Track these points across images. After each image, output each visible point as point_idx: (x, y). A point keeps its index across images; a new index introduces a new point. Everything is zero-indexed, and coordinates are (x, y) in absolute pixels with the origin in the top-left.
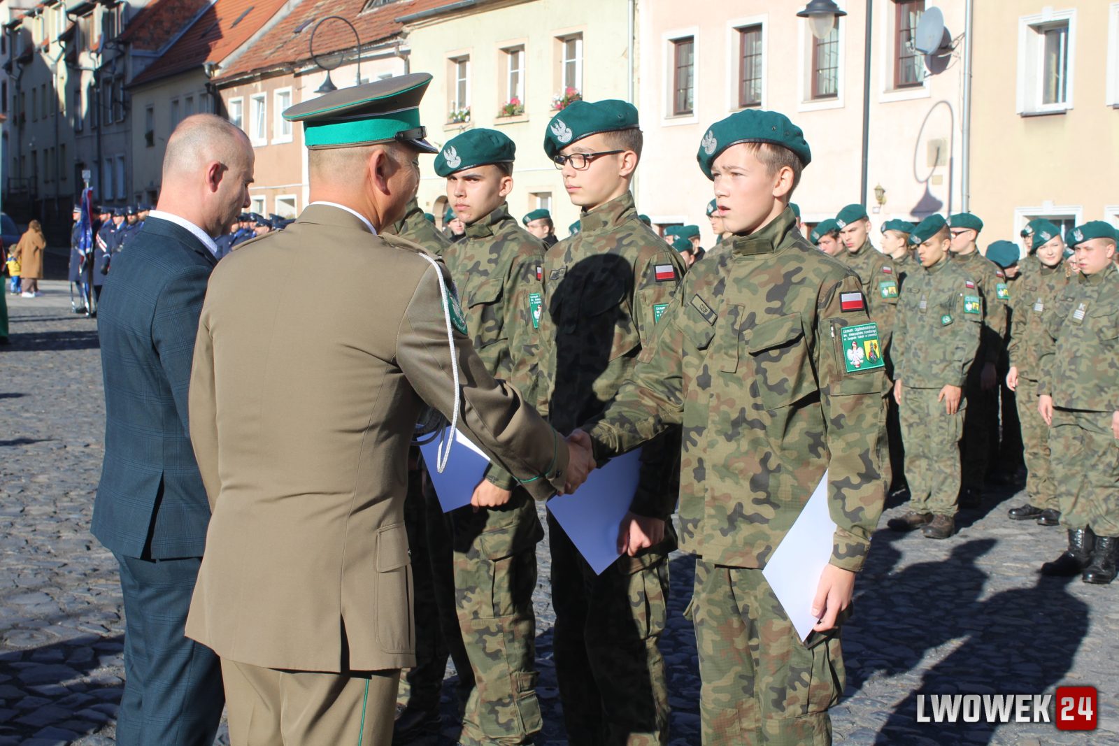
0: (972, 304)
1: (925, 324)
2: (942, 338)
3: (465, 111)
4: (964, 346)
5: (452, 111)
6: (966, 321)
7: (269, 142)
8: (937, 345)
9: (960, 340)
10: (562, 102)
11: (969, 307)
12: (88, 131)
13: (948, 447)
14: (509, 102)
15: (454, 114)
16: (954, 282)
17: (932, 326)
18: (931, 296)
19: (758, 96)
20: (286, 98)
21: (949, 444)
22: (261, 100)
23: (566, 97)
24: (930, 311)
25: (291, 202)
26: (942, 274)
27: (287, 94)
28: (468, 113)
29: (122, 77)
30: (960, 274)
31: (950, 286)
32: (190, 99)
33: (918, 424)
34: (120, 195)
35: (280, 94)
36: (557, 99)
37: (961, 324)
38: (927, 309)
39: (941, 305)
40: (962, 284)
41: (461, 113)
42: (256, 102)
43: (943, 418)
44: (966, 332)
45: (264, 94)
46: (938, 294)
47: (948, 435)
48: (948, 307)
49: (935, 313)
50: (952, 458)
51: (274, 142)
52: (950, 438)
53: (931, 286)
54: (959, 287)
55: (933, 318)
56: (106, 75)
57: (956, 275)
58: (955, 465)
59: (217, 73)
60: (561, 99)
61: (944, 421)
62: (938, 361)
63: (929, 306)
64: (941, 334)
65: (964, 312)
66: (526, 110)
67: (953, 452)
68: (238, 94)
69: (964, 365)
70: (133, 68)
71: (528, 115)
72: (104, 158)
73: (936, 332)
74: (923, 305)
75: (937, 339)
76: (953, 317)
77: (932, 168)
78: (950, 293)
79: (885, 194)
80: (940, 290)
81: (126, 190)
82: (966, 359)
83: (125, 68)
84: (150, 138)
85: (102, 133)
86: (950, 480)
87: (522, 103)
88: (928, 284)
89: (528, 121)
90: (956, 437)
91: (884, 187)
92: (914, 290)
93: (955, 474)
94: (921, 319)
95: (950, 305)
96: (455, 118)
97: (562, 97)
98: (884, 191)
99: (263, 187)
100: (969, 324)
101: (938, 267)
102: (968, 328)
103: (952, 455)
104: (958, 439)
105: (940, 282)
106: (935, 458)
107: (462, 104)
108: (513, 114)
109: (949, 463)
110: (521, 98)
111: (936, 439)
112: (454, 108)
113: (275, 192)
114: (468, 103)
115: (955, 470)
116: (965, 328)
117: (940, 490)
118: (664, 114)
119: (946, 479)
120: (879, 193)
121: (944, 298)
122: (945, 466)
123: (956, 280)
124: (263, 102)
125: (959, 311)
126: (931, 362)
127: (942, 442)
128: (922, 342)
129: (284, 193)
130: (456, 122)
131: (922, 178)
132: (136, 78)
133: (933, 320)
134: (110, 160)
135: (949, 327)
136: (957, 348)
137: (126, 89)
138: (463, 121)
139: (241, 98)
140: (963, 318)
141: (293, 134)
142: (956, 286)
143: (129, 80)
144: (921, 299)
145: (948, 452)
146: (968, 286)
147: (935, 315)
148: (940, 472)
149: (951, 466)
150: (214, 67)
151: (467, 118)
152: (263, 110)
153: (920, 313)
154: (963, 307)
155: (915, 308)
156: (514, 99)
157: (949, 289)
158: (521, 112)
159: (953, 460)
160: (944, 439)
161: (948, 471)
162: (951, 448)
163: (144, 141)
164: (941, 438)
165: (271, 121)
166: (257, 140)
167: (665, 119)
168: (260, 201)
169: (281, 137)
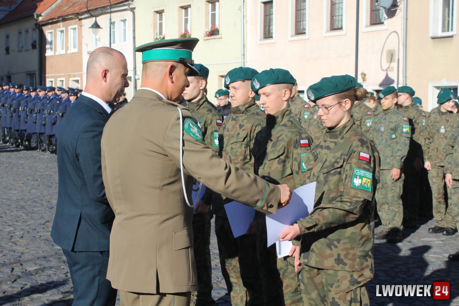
0: (406, 129)
1: (383, 138)
2: (391, 145)
3: (162, 37)
4: (402, 149)
5: (156, 37)
6: (403, 137)
7: (66, 52)
8: (389, 148)
9: (400, 146)
10: (209, 32)
11: (405, 130)
13: (396, 199)
14: (183, 32)
15: (157, 39)
16: (397, 118)
17: (386, 139)
18: (386, 125)
19: (304, 29)
20: (75, 31)
21: (397, 197)
22: (62, 32)
23: (211, 30)
24: (386, 132)
25: (77, 81)
26: (391, 114)
27: (75, 29)
30: (400, 115)
31: (396, 120)
32: (27, 31)
33: (381, 188)
35: (72, 29)
36: (207, 30)
37: (401, 138)
38: (384, 131)
39: (391, 129)
40: (401, 119)
41: (160, 38)
42: (60, 33)
43: (393, 185)
44: (403, 142)
45: (64, 29)
46: (390, 124)
47: (396, 193)
48: (394, 130)
49: (388, 133)
50: (398, 204)
51: (69, 52)
52: (397, 194)
53: (386, 120)
54: (400, 120)
55: (387, 135)
57: (398, 115)
58: (400, 207)
59: (40, 19)
60: (209, 31)
61: (394, 186)
62: (389, 156)
63: (385, 130)
64: (391, 143)
65: (402, 132)
67: (398, 201)
68: (51, 29)
69: (402, 158)
73: (389, 142)
74: (382, 129)
75: (389, 145)
76: (397, 135)
77: (389, 63)
78: (396, 123)
79: (366, 76)
80: (391, 122)
82: (403, 155)
84: (7, 50)
86: (398, 214)
87: (190, 33)
88: (385, 119)
90: (400, 194)
91: (365, 73)
92: (378, 123)
93: (400, 211)
94: (381, 136)
95: (395, 129)
97: (210, 30)
98: (365, 75)
99: (64, 74)
100: (404, 138)
101: (390, 111)
102: (404, 140)
103: (398, 202)
104: (401, 195)
105: (391, 118)
106: (390, 204)
107: (161, 33)
109: (397, 206)
110: (189, 31)
111: (390, 195)
112: (157, 35)
113: (70, 76)
114: (164, 33)
115: (400, 209)
116: (402, 140)
117: (394, 219)
118: (259, 38)
119: (396, 214)
120: (363, 76)
121: (392, 126)
122: (395, 208)
123: (398, 117)
124: (63, 33)
125: (399, 132)
126: (386, 157)
127: (393, 196)
128: (382, 147)
129: (74, 77)
131: (384, 68)
132: (1, 21)
133: (387, 136)
135: (395, 140)
136: (398, 150)
139: (52, 31)
140: (402, 135)
141: (78, 48)
142: (398, 120)
144: (381, 126)
145: (396, 201)
146: (404, 120)
147: (388, 134)
148: (393, 211)
149: (398, 207)
150: (39, 16)
152: (63, 36)
153: (380, 133)
154: (402, 130)
155: (378, 131)
156: (186, 31)
157: (395, 122)
159: (399, 205)
160: (394, 195)
161: (396, 210)
162: (397, 199)
163: (5, 52)
164: (393, 194)
165: (67, 42)
166: (60, 51)
167: (260, 40)
168: (62, 81)
169: (73, 50)
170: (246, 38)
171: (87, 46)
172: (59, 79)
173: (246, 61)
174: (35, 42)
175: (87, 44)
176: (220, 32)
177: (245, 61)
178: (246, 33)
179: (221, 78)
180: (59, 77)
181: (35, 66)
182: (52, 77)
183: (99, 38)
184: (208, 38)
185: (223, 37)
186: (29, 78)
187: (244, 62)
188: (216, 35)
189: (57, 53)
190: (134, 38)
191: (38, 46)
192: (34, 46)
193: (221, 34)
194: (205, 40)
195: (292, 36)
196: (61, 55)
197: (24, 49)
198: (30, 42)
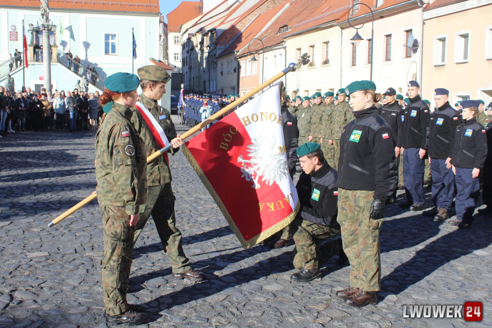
7: (251, 74)
10: (323, 62)
12: (207, 72)
23: (325, 61)
29: (215, 55)
32: (232, 61)
34: (215, 90)
36: (322, 60)
42: (248, 62)
51: (253, 74)
56: (211, 54)
59: (238, 54)
68: (243, 60)
70: (219, 52)
72: (211, 79)
83: (216, 52)
84: (222, 73)
89: (315, 68)
108: (312, 66)
118: (349, 66)
132: (219, 55)
137: (216, 58)
139: (245, 61)
141: (258, 72)
143: (217, 56)
150: (238, 52)
151: (300, 67)
156: (313, 61)
163: (220, 74)
165: (252, 68)
166: (248, 74)
169: (255, 73)
170: (343, 65)
174: (236, 68)
176: (330, 62)
178: (343, 63)
180: (248, 90)
181: (235, 84)
182: (244, 90)
184: (323, 65)
185: (331, 65)
186: (232, 90)
187: (341, 81)
188: (328, 63)
192: (235, 71)
194: (322, 67)
196: (249, 76)
197: (230, 72)
198: (233, 68)
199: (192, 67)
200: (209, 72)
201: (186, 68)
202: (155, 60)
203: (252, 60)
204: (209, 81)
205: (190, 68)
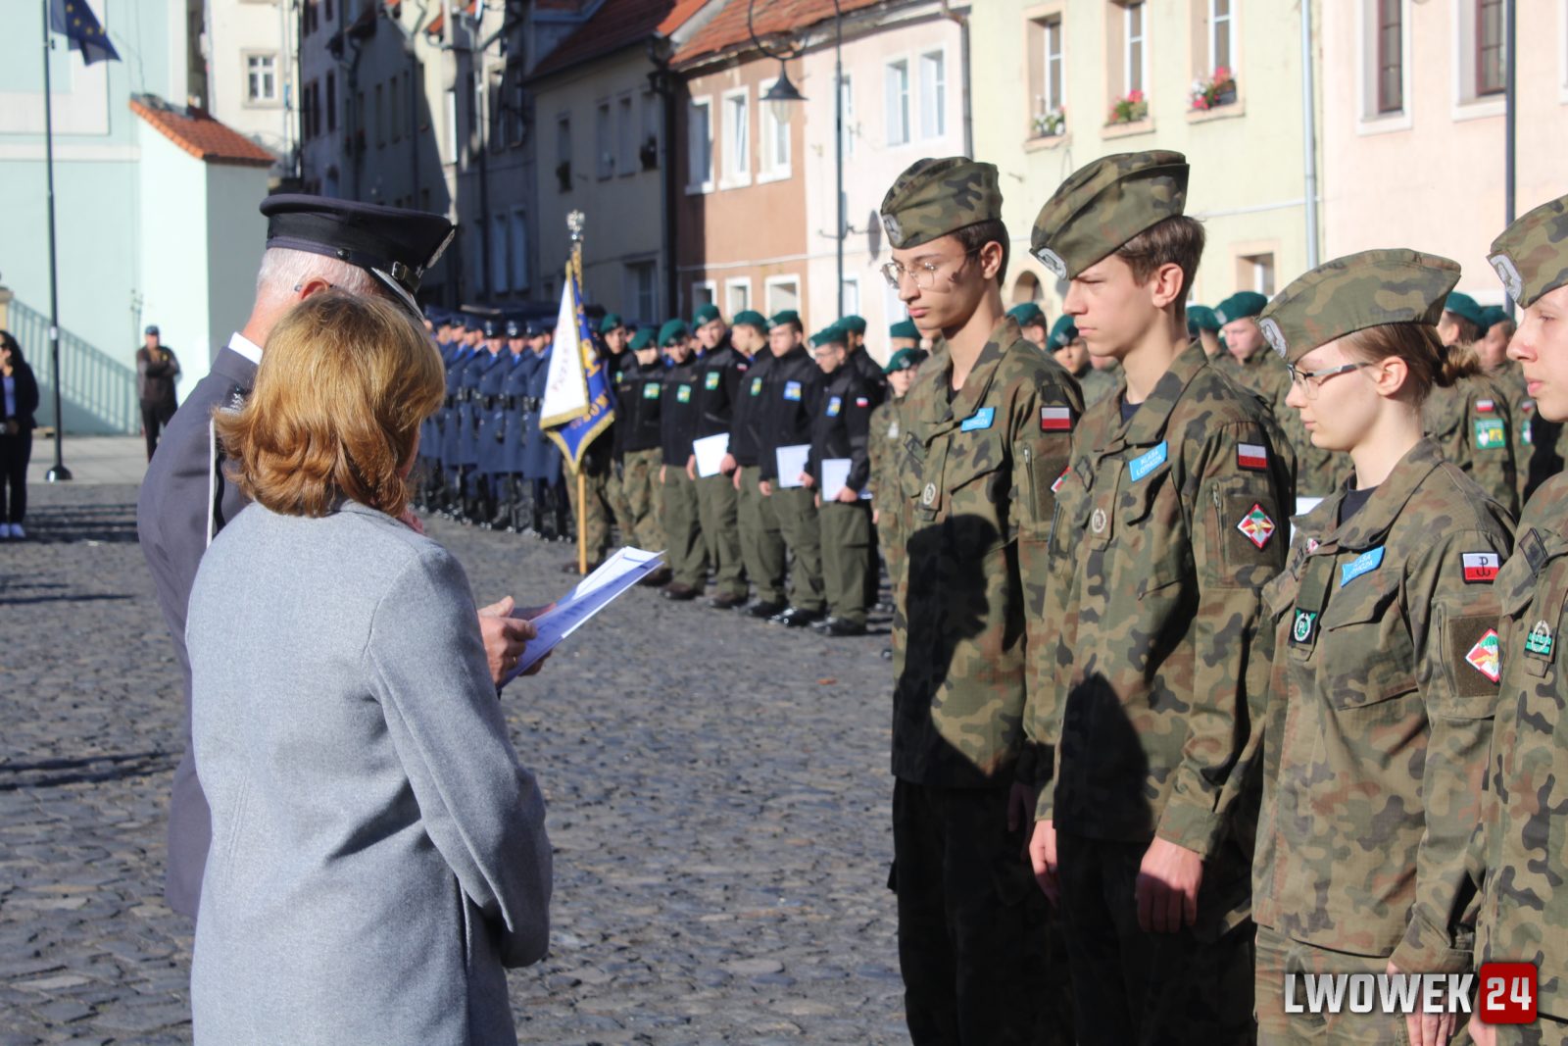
3: (1056, 114)
7: (754, 178)
10: (1205, 95)
14: (1126, 96)
22: (740, 101)
23: (1213, 86)
25: (790, 288)
28: (1061, 120)
32: (626, 102)
34: (520, 282)
36: (1195, 89)
41: (1051, 118)
42: (733, 105)
45: (745, 90)
51: (762, 178)
60: (1202, 90)
66: (1150, 111)
68: (704, 92)
70: (539, 45)
71: (1154, 121)
72: (494, 212)
81: (530, 272)
83: (523, 47)
84: (564, 174)
85: (489, 167)
87: (1146, 97)
89: (1153, 132)
96: (1039, 129)
97: (1208, 86)
99: (746, 263)
107: (1054, 102)
108: (1130, 119)
110: (1144, 90)
112: (1043, 111)
113: (766, 270)
114: (1064, 101)
118: (1360, 113)
124: (744, 105)
129: (780, 272)
130: (1044, 135)
132: (540, 66)
134: (501, 218)
137: (526, 84)
138: (1051, 133)
139: (707, 98)
141: (793, 162)
151: (1059, 128)
152: (744, 119)
156: (1136, 90)
158: (1143, 114)
163: (556, 182)
165: (755, 140)
166: (735, 175)
167: (1363, 121)
168: (743, 288)
169: (776, 171)
170: (1322, 112)
171: (820, 154)
172: (732, 282)
173: (1323, 200)
174: (652, 142)
175: (821, 147)
176: (1240, 90)
177: (1319, 198)
178: (1322, 96)
179: (1248, 264)
180: (733, 273)
181: (650, 236)
182: (709, 274)
183: (859, 125)
184: (1200, 115)
185: (1249, 110)
186: (635, 279)
187: (1315, 205)
188: (1228, 102)
189: (724, 185)
190: (968, 120)
191: (660, 159)
192: (648, 160)
193: (1244, 100)
194: (1192, 124)
195: (1463, 102)
196: (737, 191)
197: (618, 170)
198: (636, 142)
199: (371, 140)
200: (483, 173)
201: (329, 151)
202: (168, 108)
203: (772, 95)
204: (484, 223)
205: (355, 147)
